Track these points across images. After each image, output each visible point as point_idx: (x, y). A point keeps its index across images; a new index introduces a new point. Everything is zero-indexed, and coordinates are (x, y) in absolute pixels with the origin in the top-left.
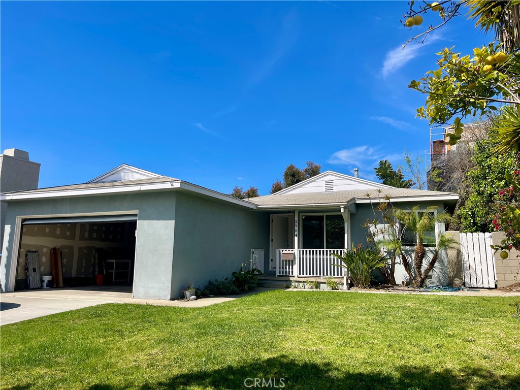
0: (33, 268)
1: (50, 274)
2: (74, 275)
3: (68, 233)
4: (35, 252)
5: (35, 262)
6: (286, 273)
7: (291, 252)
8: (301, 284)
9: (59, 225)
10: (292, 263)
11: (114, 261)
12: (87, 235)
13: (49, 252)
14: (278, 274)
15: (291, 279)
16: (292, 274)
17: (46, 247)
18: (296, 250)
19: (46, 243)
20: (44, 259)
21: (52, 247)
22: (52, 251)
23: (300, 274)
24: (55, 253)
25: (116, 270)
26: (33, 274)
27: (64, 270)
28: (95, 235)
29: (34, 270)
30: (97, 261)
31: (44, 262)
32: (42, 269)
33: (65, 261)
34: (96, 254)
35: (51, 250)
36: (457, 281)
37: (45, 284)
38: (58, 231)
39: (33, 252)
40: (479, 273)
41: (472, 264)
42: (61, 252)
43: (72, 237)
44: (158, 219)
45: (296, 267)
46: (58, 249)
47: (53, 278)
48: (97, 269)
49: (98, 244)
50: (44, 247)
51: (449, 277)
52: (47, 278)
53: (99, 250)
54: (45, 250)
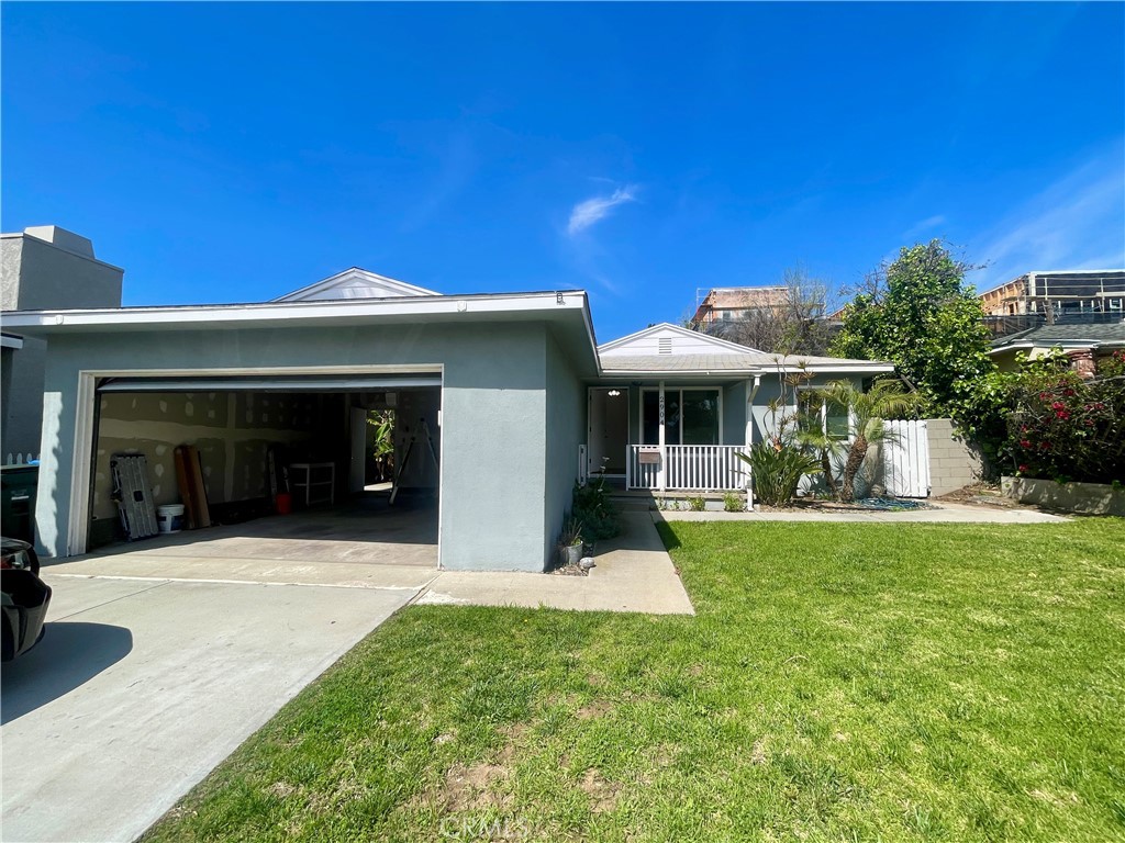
0: (135, 493)
1: (179, 501)
2: (228, 497)
3: (212, 414)
4: (137, 455)
5: (138, 477)
6: (644, 485)
7: (652, 450)
8: (672, 503)
9: (190, 396)
10: (655, 468)
11: (306, 466)
12: (250, 418)
13: (171, 451)
14: (628, 486)
15: (655, 494)
16: (655, 486)
17: (163, 443)
18: (661, 447)
19: (162, 435)
20: (159, 470)
21: (178, 442)
22: (179, 451)
23: (668, 485)
24: (185, 457)
25: (310, 482)
26: (136, 505)
27: (207, 488)
28: (265, 418)
29: (138, 496)
30: (272, 468)
31: (160, 475)
32: (157, 491)
33: (208, 470)
34: (271, 455)
35: (176, 449)
36: (877, 489)
37: (168, 524)
38: (190, 410)
39: (131, 456)
40: (906, 476)
41: (897, 464)
42: (199, 453)
43: (221, 421)
44: (501, 387)
45: (661, 476)
46: (191, 447)
47: (186, 510)
48: (274, 483)
49: (273, 435)
50: (157, 443)
51: (866, 483)
52: (172, 512)
53: (273, 446)
54: (161, 450)
